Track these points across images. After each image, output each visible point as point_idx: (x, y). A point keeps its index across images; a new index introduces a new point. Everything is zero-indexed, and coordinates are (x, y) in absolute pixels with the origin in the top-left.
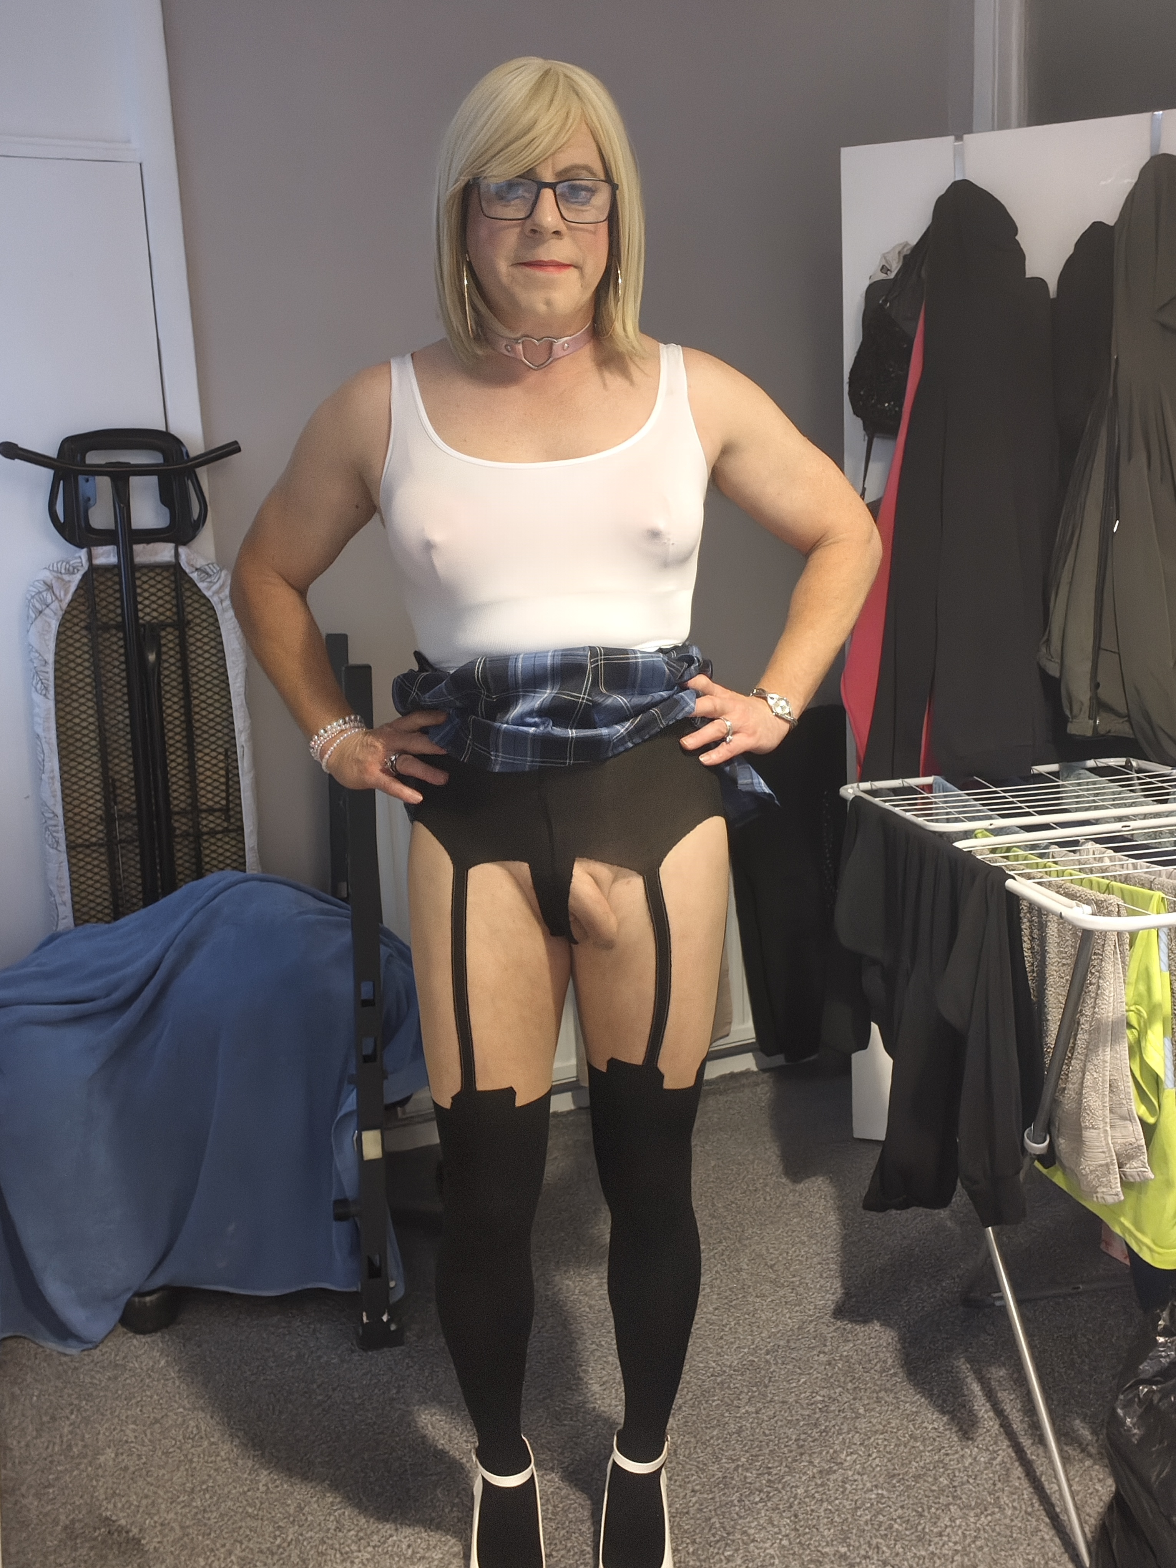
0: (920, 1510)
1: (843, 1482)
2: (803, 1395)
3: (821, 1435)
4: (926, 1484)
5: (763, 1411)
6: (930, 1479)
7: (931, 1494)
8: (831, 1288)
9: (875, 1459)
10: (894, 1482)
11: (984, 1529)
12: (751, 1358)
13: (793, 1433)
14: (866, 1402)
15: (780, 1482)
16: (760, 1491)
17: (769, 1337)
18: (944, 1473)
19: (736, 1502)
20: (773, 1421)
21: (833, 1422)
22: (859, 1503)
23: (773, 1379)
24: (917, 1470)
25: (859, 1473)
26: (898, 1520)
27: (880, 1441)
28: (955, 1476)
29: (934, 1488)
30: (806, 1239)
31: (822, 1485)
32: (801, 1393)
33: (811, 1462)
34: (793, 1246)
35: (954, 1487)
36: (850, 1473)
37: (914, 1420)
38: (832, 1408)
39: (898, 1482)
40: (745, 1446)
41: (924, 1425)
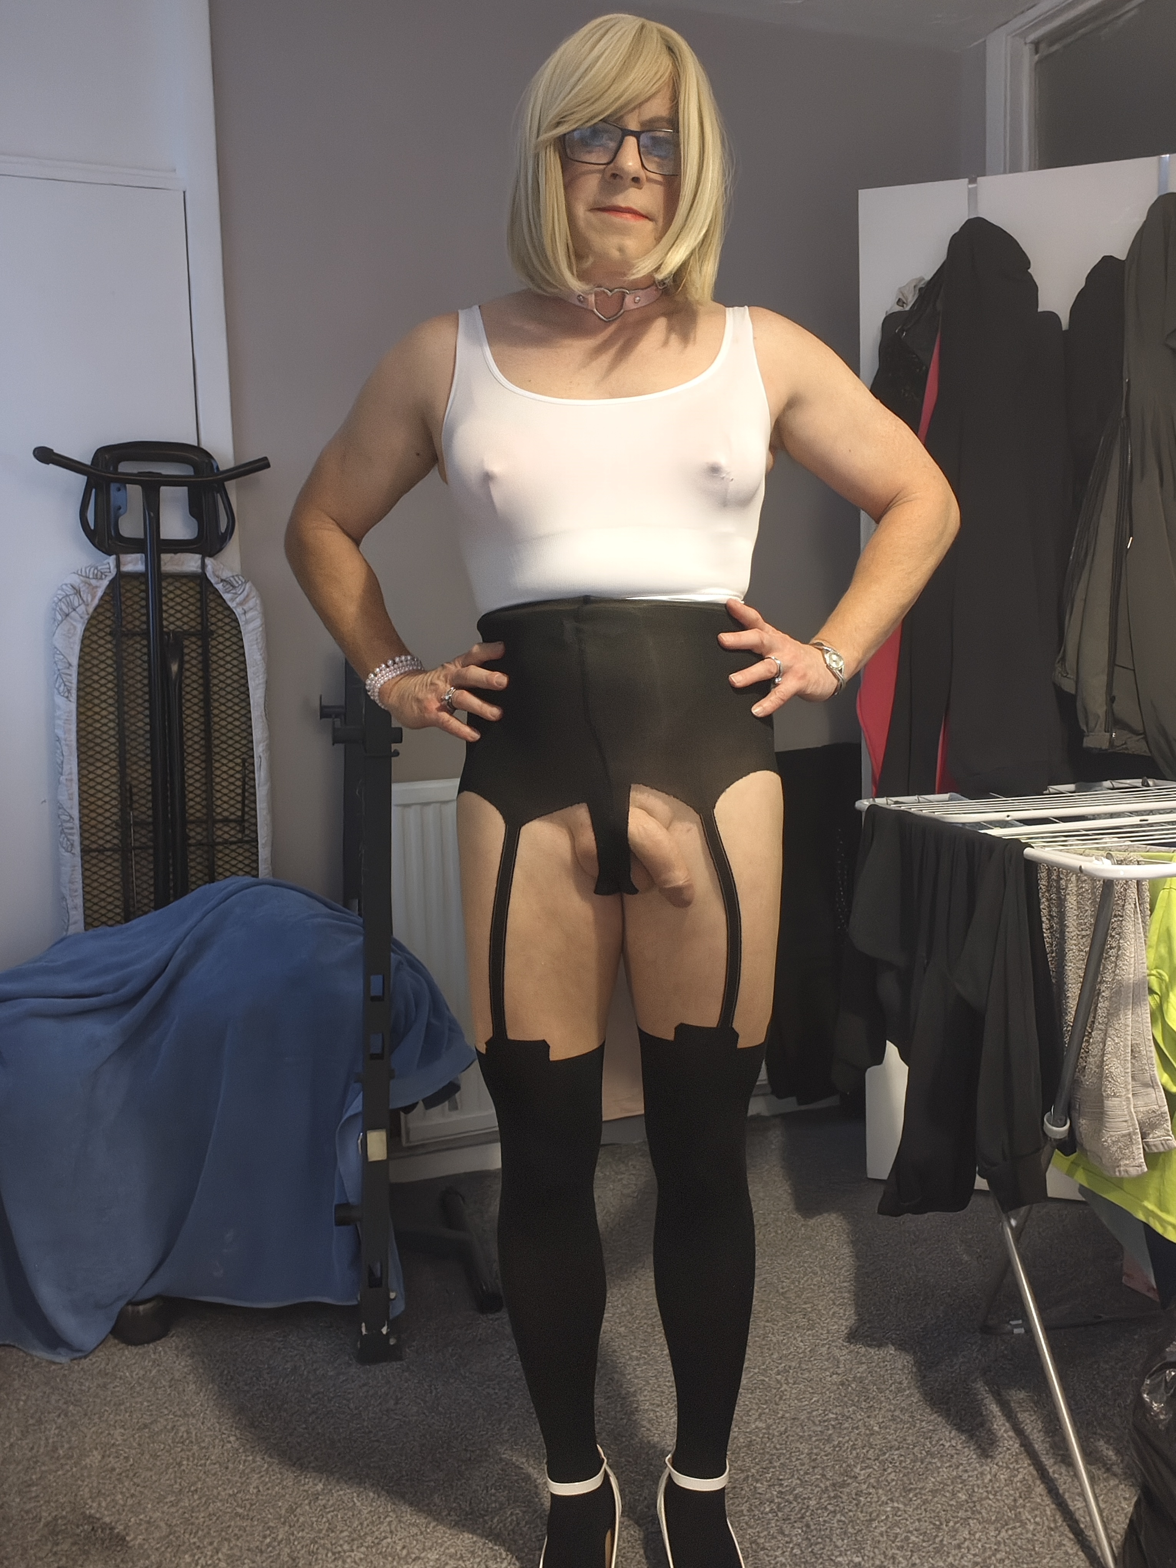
0: (938, 1523)
1: (856, 1494)
2: (814, 1413)
3: (834, 1450)
4: (944, 1499)
5: (774, 1427)
6: (948, 1494)
7: (949, 1508)
8: (845, 1315)
9: (890, 1474)
10: (911, 1495)
11: (1005, 1542)
12: (763, 1378)
13: (804, 1448)
14: (881, 1420)
15: (791, 1493)
16: (771, 1502)
17: (781, 1358)
18: (962, 1488)
19: (745, 1512)
20: (784, 1436)
21: (847, 1438)
22: (875, 1514)
23: (784, 1397)
24: (934, 1485)
25: (874, 1487)
26: (915, 1532)
27: (896, 1457)
28: (974, 1491)
29: (951, 1503)
30: (818, 1269)
31: (835, 1497)
32: (813, 1411)
33: (823, 1475)
34: (805, 1275)
35: (974, 1502)
36: (864, 1486)
37: (931, 1438)
38: (846, 1425)
39: (915, 1495)
40: (755, 1459)
41: (941, 1442)
